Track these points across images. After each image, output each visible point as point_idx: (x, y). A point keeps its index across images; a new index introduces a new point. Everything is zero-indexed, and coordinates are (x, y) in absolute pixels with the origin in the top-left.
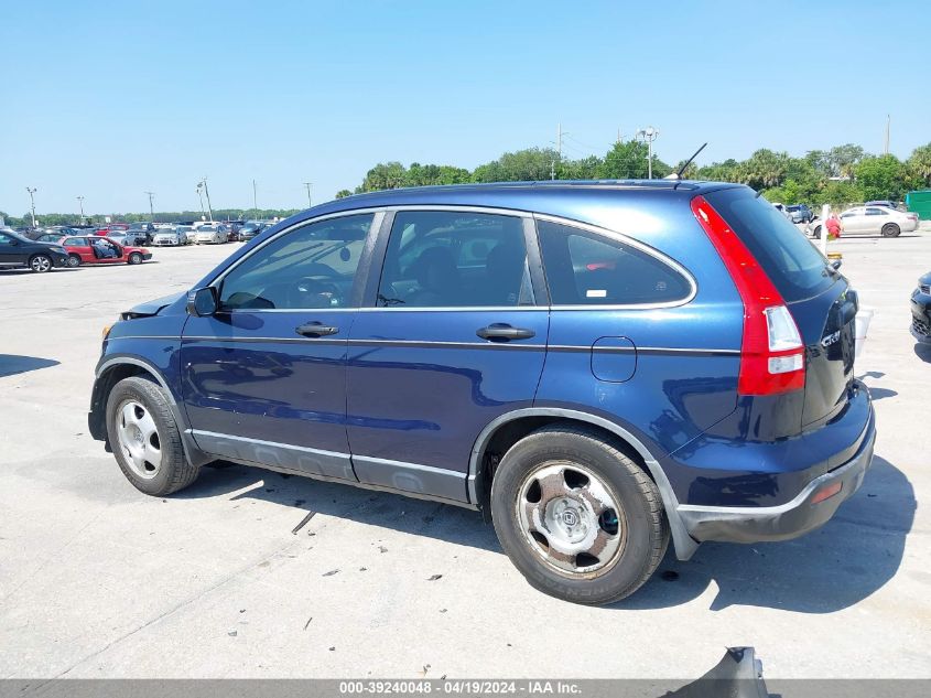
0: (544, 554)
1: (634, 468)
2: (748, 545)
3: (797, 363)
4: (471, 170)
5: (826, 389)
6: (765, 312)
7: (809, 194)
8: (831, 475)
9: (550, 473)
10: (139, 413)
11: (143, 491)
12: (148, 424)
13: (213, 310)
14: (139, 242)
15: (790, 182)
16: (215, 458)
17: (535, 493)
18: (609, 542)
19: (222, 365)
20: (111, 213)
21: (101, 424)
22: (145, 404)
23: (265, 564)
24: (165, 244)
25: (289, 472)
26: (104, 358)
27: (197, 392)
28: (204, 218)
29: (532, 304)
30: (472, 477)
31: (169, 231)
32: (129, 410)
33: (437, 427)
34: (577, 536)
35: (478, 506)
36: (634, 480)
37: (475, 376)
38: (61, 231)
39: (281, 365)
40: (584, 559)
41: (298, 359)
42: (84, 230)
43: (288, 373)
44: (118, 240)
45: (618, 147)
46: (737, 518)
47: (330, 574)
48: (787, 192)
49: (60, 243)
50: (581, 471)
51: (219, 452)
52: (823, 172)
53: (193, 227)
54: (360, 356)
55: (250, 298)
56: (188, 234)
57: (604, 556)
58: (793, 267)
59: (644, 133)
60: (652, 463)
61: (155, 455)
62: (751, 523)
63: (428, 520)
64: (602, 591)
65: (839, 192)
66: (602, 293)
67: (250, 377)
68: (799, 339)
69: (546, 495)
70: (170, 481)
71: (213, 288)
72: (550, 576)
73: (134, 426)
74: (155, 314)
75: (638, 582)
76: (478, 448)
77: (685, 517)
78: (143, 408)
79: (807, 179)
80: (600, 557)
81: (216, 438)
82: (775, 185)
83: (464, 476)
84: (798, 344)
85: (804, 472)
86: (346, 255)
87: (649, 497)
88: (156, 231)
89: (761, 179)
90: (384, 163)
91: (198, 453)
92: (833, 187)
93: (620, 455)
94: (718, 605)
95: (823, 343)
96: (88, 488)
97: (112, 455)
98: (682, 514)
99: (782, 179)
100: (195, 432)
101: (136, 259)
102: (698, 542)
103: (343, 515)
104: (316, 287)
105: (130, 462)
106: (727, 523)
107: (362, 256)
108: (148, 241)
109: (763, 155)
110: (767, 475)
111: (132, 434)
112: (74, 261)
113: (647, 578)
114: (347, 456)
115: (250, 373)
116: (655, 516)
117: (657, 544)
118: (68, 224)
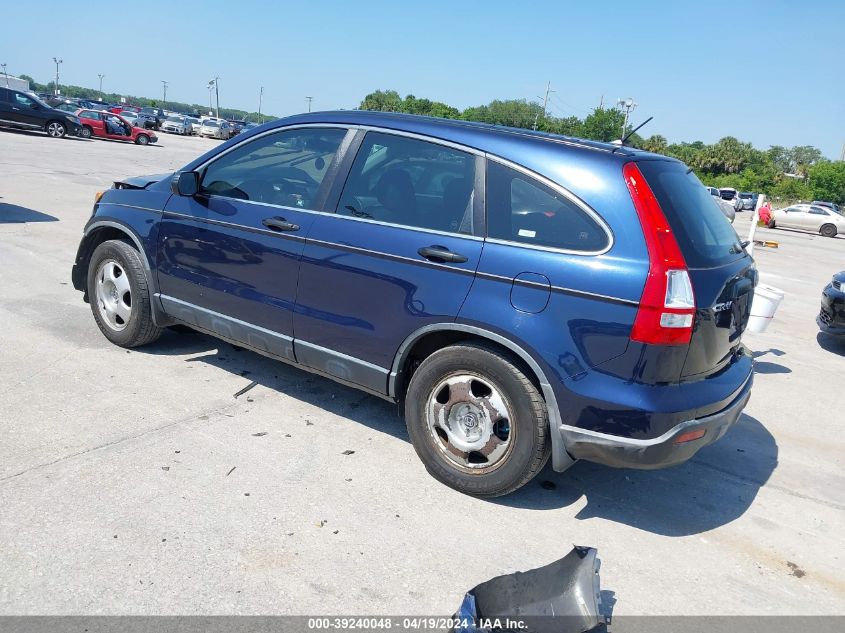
0: (443, 448)
1: (530, 388)
2: (615, 469)
3: (687, 322)
4: (461, 111)
5: (710, 349)
6: (667, 273)
7: (763, 186)
8: (697, 421)
9: (460, 380)
10: (117, 272)
11: (111, 341)
12: (123, 283)
13: (194, 192)
14: (148, 126)
15: (749, 172)
16: (177, 322)
17: (444, 396)
18: (499, 446)
19: (200, 244)
20: (126, 94)
21: (82, 276)
22: (124, 265)
23: (205, 418)
24: (171, 131)
25: (239, 344)
26: (93, 219)
27: (168, 261)
28: (211, 113)
29: (470, 234)
30: (394, 374)
31: (177, 120)
32: (109, 268)
33: (371, 327)
34: (473, 437)
35: (395, 399)
36: (529, 397)
37: (410, 288)
38: (79, 102)
39: (253, 253)
40: (475, 456)
41: (270, 250)
42: (100, 106)
43: (257, 261)
44: (130, 120)
45: (598, 112)
46: (609, 443)
47: (259, 435)
48: (744, 179)
49: (76, 114)
50: (485, 383)
51: (180, 317)
52: (780, 167)
53: (199, 120)
54: (331, 258)
55: (229, 188)
56: (194, 125)
57: (492, 457)
58: (710, 241)
59: (623, 103)
60: (546, 385)
61: (126, 311)
62: (621, 450)
63: (354, 406)
64: (485, 486)
65: (792, 187)
66: (532, 234)
67: (223, 259)
68: (693, 301)
69: (454, 398)
70: (135, 336)
71: (197, 173)
72: (444, 466)
73: (111, 283)
74: (143, 188)
75: (517, 483)
76: (402, 350)
77: (566, 435)
78: (121, 268)
79: (765, 171)
80: (489, 457)
81: (179, 304)
82: (734, 172)
83: (386, 371)
84: (691, 305)
85: (675, 415)
86: (320, 164)
87: (539, 414)
88: (166, 118)
89: (723, 164)
90: (383, 91)
91: (163, 316)
92: (786, 183)
93: (521, 375)
94: (583, 515)
95: (714, 309)
96: (64, 330)
97: (88, 306)
98: (563, 433)
99: (742, 167)
100: (163, 296)
101: (143, 140)
102: (574, 459)
103: (280, 389)
104: (289, 189)
105: (103, 313)
106: (600, 446)
107: (331, 166)
108: (156, 126)
109: (729, 143)
110: (643, 412)
111: (108, 290)
112: (86, 132)
113: (525, 481)
114: (291, 339)
115: (224, 255)
116: (541, 432)
117: (539, 454)
118: (86, 97)
